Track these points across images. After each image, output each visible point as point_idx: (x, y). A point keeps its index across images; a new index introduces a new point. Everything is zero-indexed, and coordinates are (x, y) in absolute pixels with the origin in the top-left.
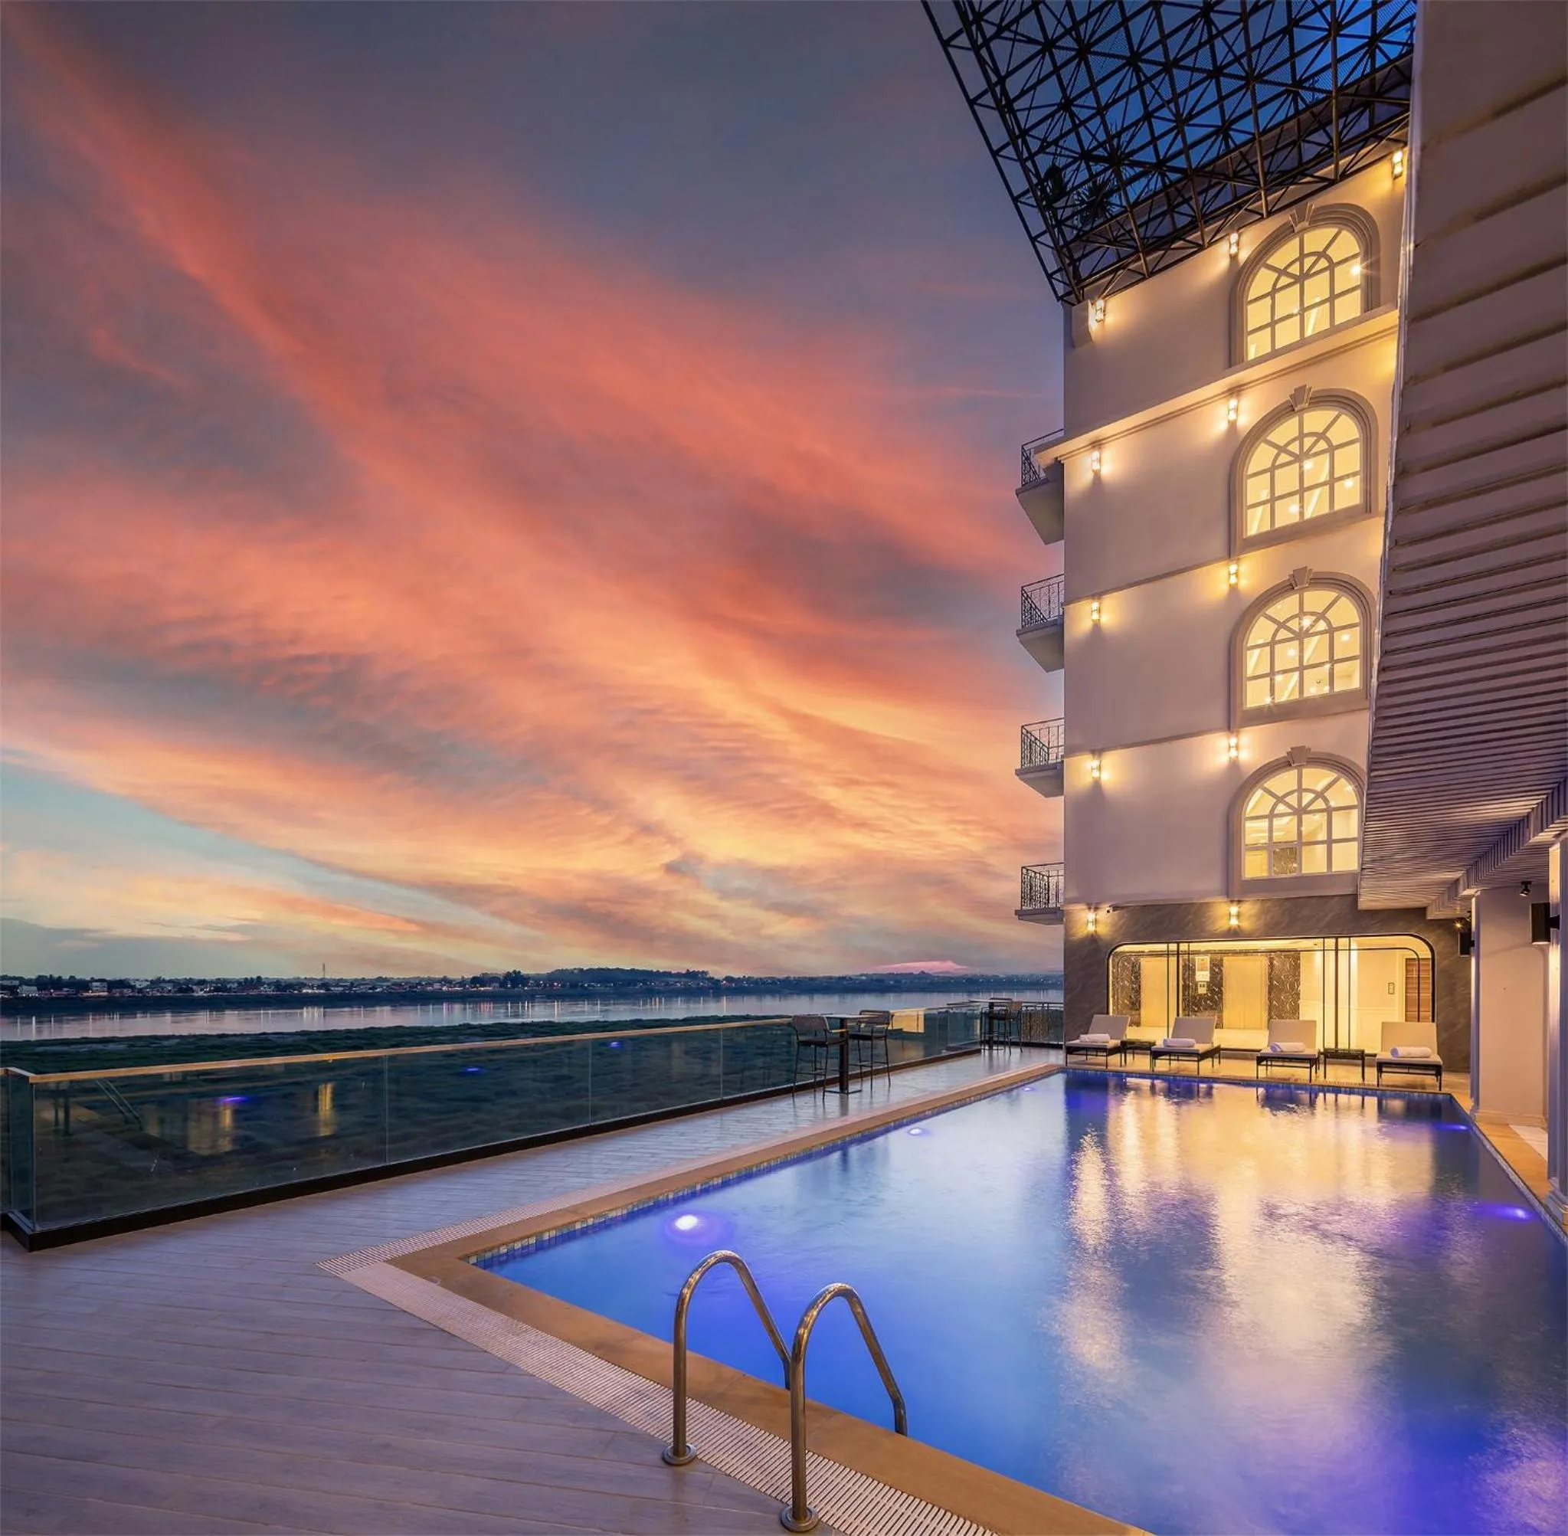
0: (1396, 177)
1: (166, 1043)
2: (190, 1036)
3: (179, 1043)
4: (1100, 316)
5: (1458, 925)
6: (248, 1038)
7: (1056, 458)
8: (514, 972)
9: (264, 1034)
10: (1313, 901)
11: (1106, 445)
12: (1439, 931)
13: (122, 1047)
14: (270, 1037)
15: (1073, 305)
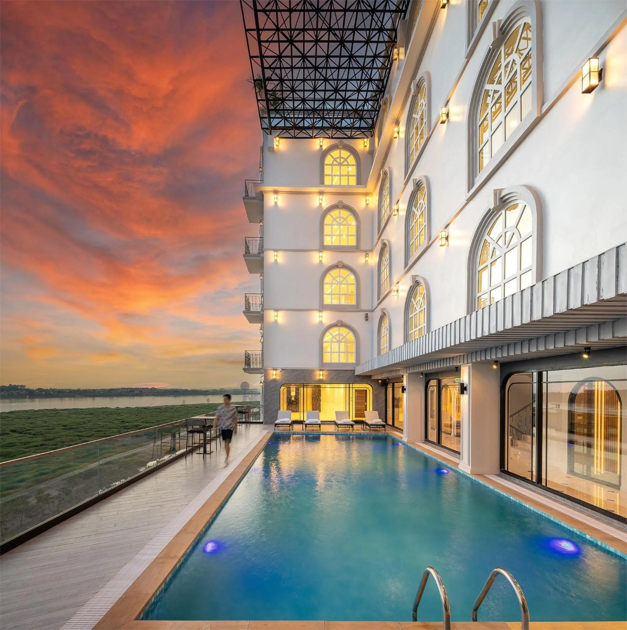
0: (366, 146)
4: (277, 143)
5: (380, 381)
7: (261, 191)
10: (343, 371)
11: (280, 194)
12: (375, 383)
15: (268, 134)
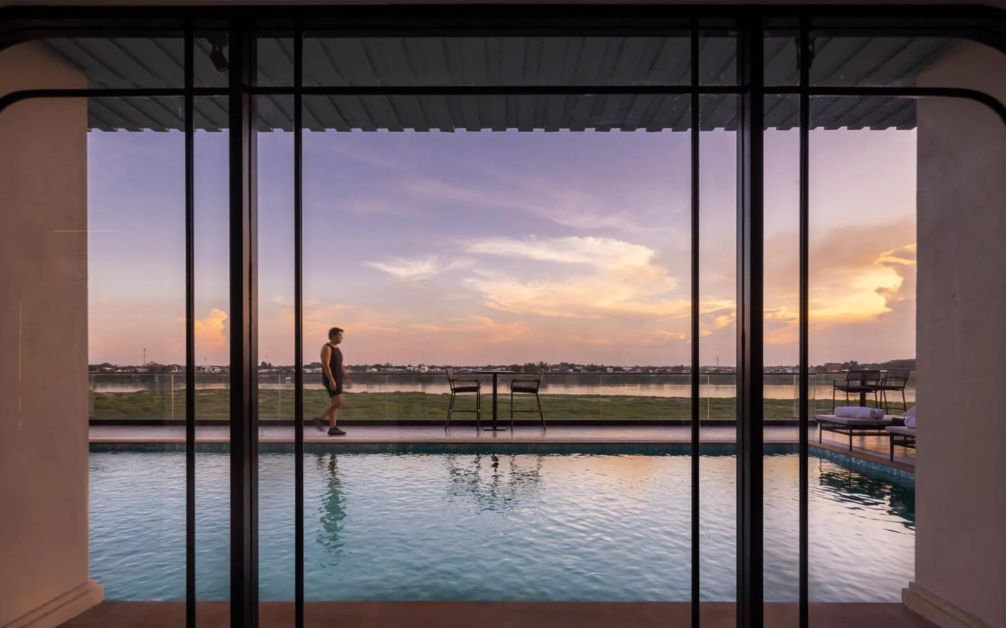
1: (628, 400)
2: (640, 397)
3: (633, 400)
6: (665, 400)
8: (852, 362)
9: (674, 397)
13: (609, 400)
14: (676, 399)
